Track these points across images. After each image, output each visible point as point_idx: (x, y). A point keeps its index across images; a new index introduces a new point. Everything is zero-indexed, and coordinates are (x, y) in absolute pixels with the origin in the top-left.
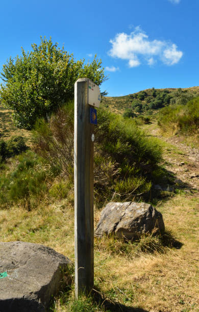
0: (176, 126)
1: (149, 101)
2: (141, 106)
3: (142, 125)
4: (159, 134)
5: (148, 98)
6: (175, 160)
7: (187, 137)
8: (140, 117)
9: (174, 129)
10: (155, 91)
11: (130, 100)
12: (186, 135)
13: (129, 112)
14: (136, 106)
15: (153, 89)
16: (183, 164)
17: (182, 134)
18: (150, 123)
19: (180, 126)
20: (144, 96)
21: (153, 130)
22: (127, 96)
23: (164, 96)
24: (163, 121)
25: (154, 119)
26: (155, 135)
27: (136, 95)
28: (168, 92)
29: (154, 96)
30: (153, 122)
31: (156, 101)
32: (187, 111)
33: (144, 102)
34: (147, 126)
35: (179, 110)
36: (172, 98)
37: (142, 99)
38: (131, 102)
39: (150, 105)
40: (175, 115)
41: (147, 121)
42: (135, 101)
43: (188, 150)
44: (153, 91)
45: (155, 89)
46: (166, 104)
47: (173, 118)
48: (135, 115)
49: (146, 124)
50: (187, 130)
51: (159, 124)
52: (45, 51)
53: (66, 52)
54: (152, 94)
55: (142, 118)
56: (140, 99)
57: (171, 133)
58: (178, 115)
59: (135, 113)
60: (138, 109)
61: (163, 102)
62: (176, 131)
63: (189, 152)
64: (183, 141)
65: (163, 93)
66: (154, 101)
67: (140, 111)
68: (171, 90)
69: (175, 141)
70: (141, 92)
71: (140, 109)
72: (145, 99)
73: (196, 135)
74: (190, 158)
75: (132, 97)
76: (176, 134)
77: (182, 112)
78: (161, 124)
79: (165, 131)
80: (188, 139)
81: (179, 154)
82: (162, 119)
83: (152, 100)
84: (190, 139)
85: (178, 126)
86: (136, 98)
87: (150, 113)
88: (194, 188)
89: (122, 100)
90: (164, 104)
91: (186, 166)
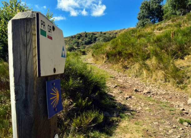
0: (104, 57)
1: (83, 40)
2: (78, 43)
3: (81, 56)
4: (93, 62)
5: (82, 38)
6: (110, 83)
7: (113, 65)
8: (79, 51)
9: (103, 58)
10: (87, 34)
11: (71, 39)
12: (112, 63)
13: (71, 47)
14: (75, 43)
15: (85, 32)
16: (116, 86)
17: (110, 62)
18: (85, 54)
19: (108, 56)
20: (80, 36)
21: (89, 59)
22: (69, 37)
23: (92, 36)
24: (95, 53)
25: (88, 51)
26: (91, 63)
27: (75, 36)
28: (95, 34)
29: (86, 36)
30: (87, 53)
31: (87, 40)
32: (111, 46)
33: (80, 40)
34: (84, 56)
35: (105, 46)
36: (97, 37)
37: (79, 38)
38: (72, 40)
39: (84, 42)
40: (104, 49)
41: (84, 53)
42: (75, 40)
43: (115, 74)
44: (85, 34)
45: (86, 32)
46: (93, 41)
47: (102, 51)
48: (75, 48)
49: (83, 55)
50: (113, 60)
51: (93, 55)
52: (12, 6)
53: (28, 7)
54: (84, 35)
55: (81, 51)
56: (77, 39)
57: (102, 62)
58: (106, 50)
59: (75, 47)
60: (77, 45)
61: (91, 40)
62: (105, 60)
63: (117, 75)
64: (111, 67)
65: (91, 35)
66: (86, 39)
67: (78, 46)
68: (96, 33)
69: (105, 67)
70: (78, 34)
71: (78, 45)
72: (81, 38)
73: (120, 64)
74: (119, 80)
75: (72, 37)
76: (105, 62)
77: (108, 47)
78: (94, 55)
79: (97, 60)
80: (114, 66)
81: (111, 77)
82: (94, 52)
83: (85, 39)
84: (115, 66)
85: (106, 57)
86: (75, 38)
87: (84, 47)
88: (131, 109)
89: (66, 39)
90: (92, 41)
91: (118, 87)
